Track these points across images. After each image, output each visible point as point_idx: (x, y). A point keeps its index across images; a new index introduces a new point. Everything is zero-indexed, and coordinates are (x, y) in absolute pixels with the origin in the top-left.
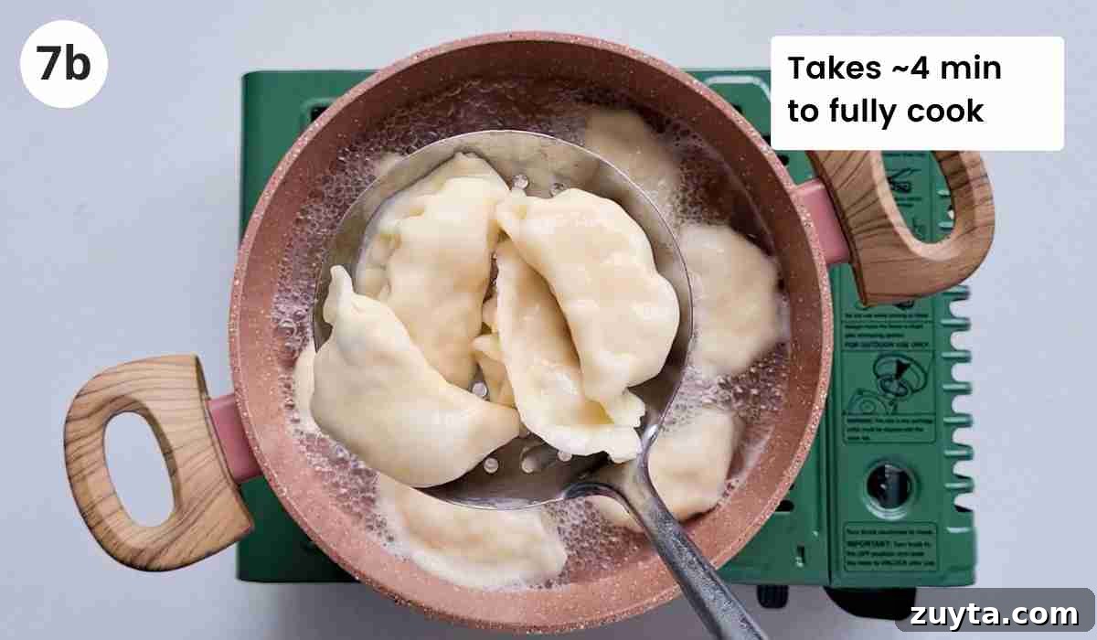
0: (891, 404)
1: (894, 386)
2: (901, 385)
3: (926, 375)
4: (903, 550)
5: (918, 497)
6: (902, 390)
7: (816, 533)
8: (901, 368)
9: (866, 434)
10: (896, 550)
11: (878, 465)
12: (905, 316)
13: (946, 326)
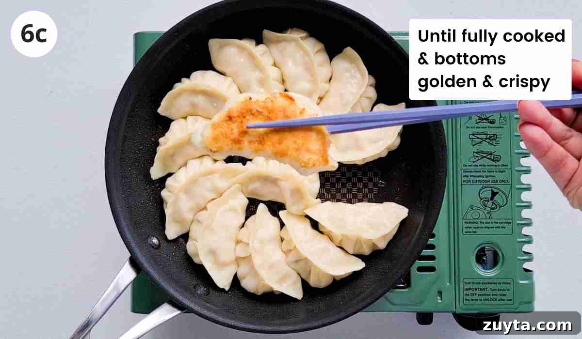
0: (488, 213)
1: (490, 204)
2: (493, 203)
3: (507, 198)
4: (494, 293)
5: (503, 263)
6: (494, 206)
7: (448, 284)
8: (494, 194)
9: (474, 230)
10: (491, 293)
11: (481, 246)
12: (496, 166)
13: (518, 171)
